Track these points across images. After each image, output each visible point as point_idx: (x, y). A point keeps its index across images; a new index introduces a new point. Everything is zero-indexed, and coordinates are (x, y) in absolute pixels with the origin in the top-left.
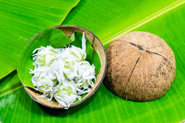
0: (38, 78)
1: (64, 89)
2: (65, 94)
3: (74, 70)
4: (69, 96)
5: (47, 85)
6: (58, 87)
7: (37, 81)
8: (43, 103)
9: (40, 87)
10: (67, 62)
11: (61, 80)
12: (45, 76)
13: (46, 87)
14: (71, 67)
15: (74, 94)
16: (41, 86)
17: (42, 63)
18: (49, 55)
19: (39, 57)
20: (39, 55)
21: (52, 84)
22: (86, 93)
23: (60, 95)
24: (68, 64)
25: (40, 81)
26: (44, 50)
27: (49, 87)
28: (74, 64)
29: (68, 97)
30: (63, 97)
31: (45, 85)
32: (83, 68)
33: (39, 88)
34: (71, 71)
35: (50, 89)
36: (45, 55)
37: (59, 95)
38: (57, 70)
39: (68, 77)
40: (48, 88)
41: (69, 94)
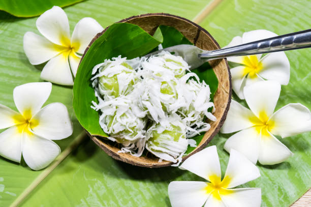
0: (112, 117)
1: (165, 132)
2: (168, 139)
3: (177, 94)
4: (176, 142)
5: (133, 128)
6: (154, 129)
7: (113, 123)
8: (132, 162)
9: (118, 133)
10: (163, 83)
11: (157, 116)
12: (127, 112)
13: (133, 132)
14: (172, 90)
15: (183, 137)
16: (121, 132)
17: (112, 91)
18: (124, 73)
19: (104, 81)
20: (104, 76)
21: (142, 125)
22: (203, 133)
23: (160, 142)
24: (166, 85)
25: (117, 122)
26: (111, 65)
27: (138, 132)
28: (175, 84)
29: (174, 144)
30: (165, 145)
31: (129, 128)
32: (191, 91)
33: (118, 136)
34: (174, 97)
35: (140, 135)
36: (115, 75)
37: (157, 144)
38: (148, 99)
39: (169, 109)
40: (135, 134)
41: (176, 139)
